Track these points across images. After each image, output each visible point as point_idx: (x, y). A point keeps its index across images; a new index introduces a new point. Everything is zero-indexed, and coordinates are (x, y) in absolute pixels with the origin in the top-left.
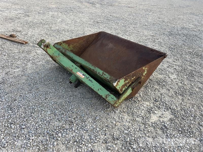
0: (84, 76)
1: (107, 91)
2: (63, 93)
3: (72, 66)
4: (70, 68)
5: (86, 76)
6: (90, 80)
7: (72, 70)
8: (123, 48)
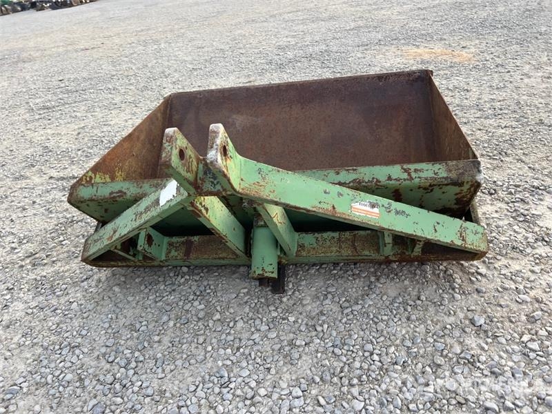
0: (376, 210)
1: (452, 219)
2: (273, 335)
3: (325, 192)
4: (325, 206)
5: (383, 206)
6: (397, 213)
7: (334, 207)
8: (289, 109)
